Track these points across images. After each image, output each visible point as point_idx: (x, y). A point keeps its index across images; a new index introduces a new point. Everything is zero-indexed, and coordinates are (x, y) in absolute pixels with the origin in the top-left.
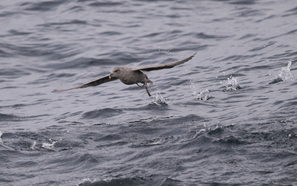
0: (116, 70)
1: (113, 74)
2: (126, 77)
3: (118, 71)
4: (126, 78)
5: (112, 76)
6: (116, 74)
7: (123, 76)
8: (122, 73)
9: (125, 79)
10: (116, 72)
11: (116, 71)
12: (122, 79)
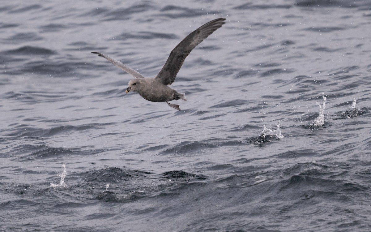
0: (135, 82)
2: (147, 91)
3: (137, 84)
4: (148, 93)
5: (129, 89)
6: (134, 88)
7: (144, 90)
8: (142, 86)
9: (146, 94)
10: (134, 85)
12: (142, 94)
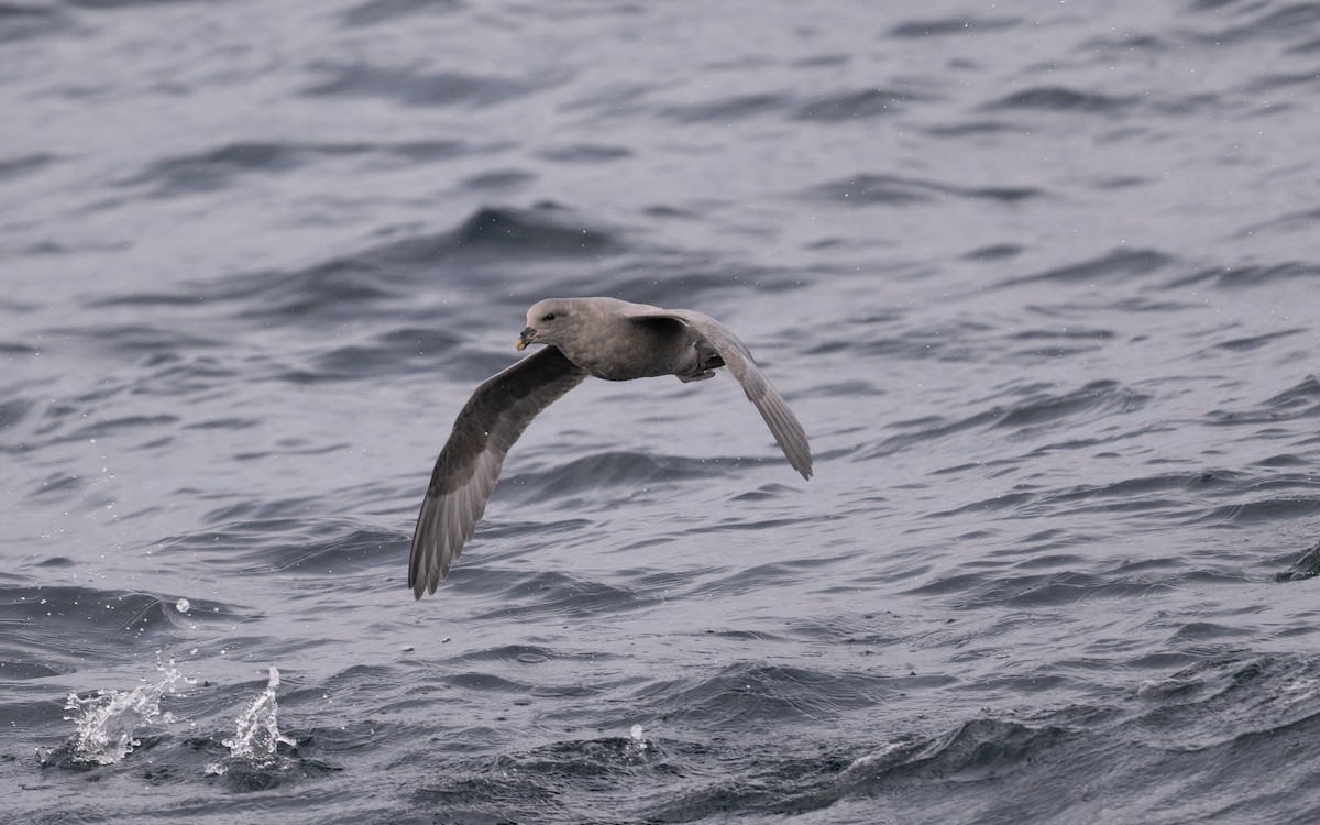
0: (548, 310)
1: (534, 331)
2: (591, 346)
4: (594, 353)
5: (529, 337)
7: (583, 340)
8: (576, 326)
9: (589, 356)
10: (547, 322)
11: (549, 318)
12: (572, 355)
